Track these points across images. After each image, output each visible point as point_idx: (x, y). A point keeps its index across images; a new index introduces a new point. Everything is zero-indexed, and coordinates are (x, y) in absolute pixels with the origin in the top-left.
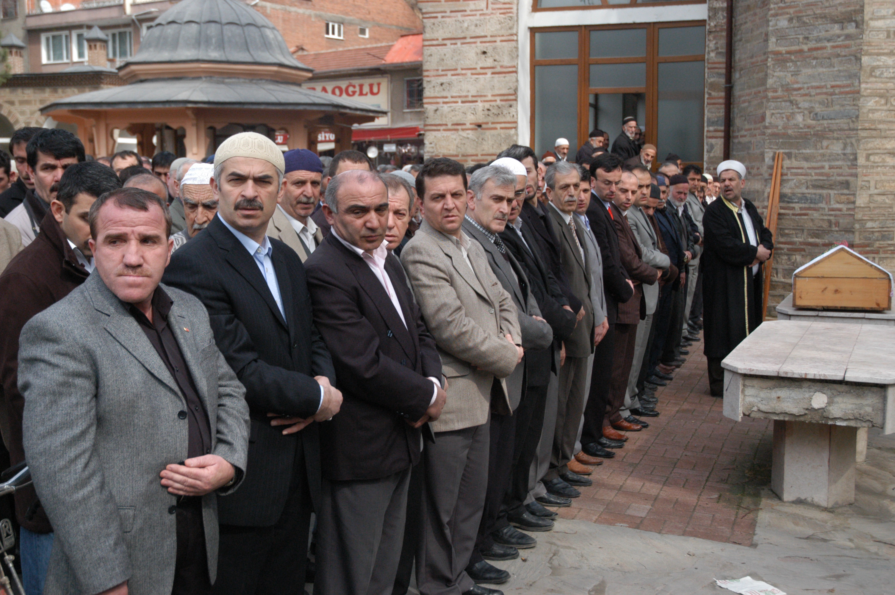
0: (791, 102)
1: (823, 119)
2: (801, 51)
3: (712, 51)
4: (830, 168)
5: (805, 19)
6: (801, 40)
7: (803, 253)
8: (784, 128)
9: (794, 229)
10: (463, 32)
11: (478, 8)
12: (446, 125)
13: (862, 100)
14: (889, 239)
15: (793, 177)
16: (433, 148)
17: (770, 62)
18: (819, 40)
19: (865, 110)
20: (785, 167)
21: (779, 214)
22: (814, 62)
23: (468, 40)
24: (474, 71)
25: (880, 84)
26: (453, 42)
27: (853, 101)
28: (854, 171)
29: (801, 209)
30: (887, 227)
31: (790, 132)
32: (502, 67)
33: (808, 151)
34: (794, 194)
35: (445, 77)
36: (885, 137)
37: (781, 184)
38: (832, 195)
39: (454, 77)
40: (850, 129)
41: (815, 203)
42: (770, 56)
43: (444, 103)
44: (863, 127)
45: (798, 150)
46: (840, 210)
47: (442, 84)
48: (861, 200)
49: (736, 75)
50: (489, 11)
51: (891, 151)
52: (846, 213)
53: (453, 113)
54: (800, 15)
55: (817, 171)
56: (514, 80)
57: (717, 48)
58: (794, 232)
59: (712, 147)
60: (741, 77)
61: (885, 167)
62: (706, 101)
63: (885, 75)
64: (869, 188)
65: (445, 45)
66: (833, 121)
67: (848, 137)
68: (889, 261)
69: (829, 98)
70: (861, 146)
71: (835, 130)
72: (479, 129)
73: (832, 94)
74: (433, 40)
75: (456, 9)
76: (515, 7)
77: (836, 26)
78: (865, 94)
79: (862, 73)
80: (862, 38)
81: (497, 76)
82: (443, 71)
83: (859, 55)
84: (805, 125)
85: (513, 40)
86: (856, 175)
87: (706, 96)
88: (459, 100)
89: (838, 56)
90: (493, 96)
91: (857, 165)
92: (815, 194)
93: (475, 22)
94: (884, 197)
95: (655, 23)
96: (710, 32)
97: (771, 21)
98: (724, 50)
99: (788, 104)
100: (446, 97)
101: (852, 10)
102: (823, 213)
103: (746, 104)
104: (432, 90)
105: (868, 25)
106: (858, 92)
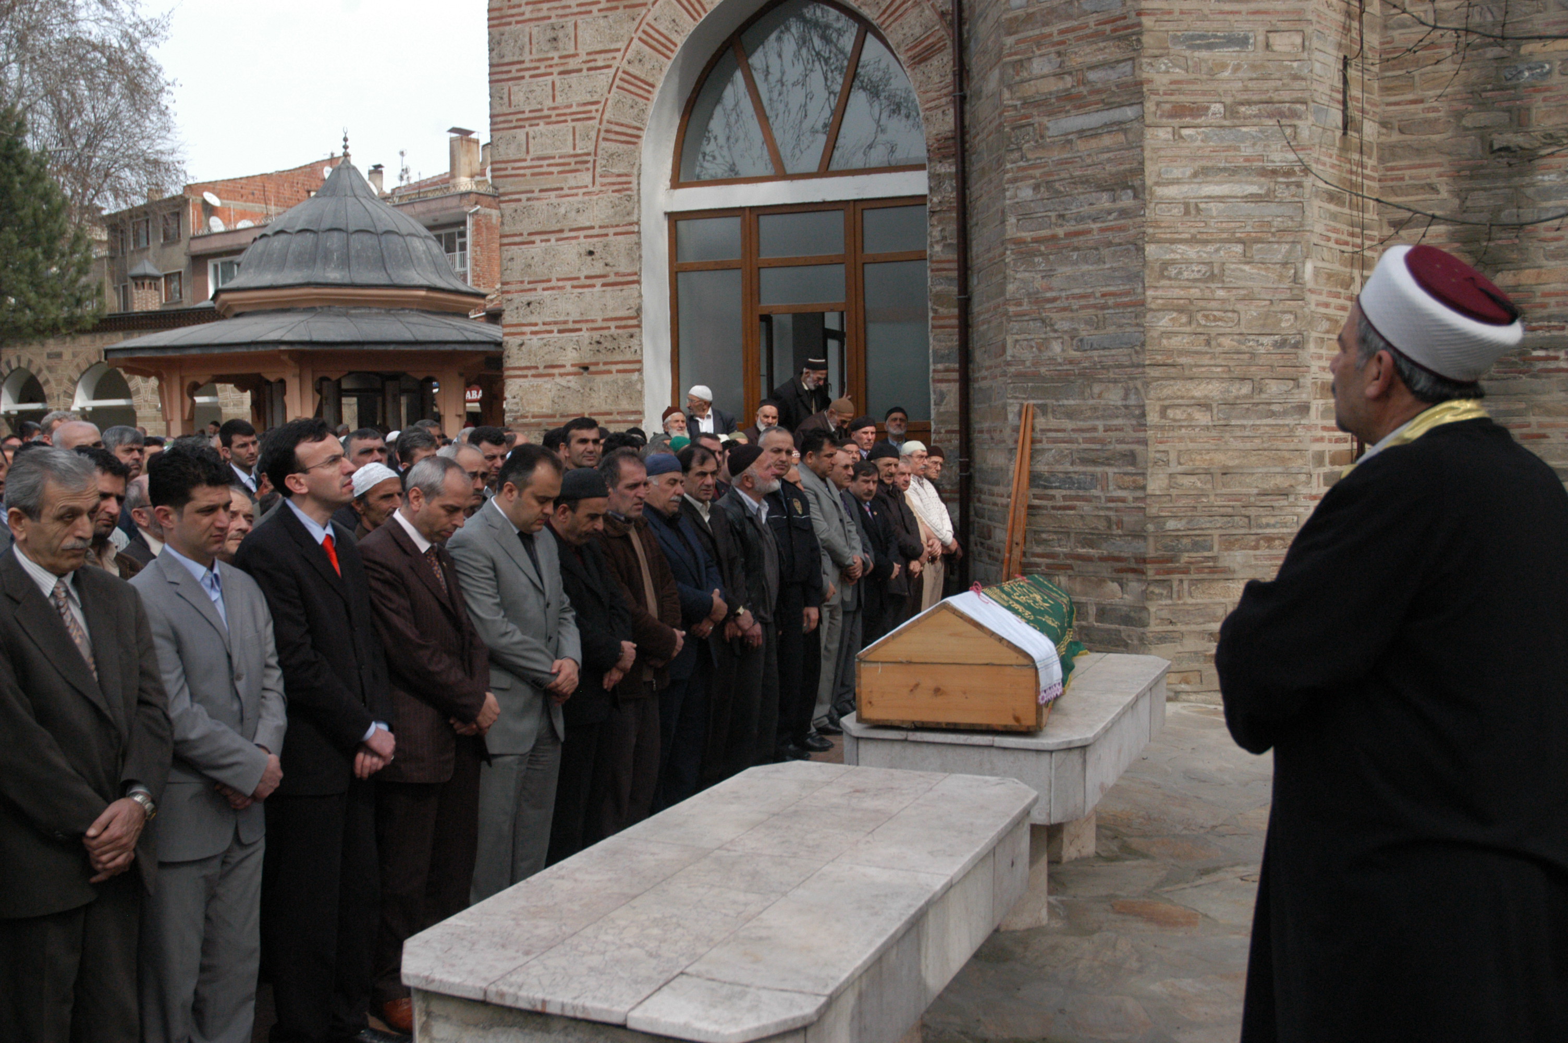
0: (1043, 321)
1: (1092, 348)
2: (1054, 237)
3: (937, 242)
4: (1105, 431)
5: (1057, 185)
6: (1053, 220)
7: (1070, 572)
8: (1035, 364)
9: (1055, 533)
10: (558, 221)
11: (580, 184)
12: (537, 368)
13: (1148, 316)
14: (1205, 549)
15: (1050, 446)
16: (517, 404)
17: (1009, 257)
18: (1080, 219)
19: (1155, 334)
20: (1037, 429)
21: (1030, 507)
22: (1075, 255)
23: (566, 234)
24: (575, 283)
25: (1177, 290)
26: (545, 237)
27: (1136, 318)
28: (1141, 434)
29: (1065, 498)
30: (1202, 529)
31: (1043, 370)
32: (617, 274)
33: (1072, 402)
34: (1052, 474)
35: (533, 293)
36: (1191, 379)
37: (1032, 458)
38: (1110, 475)
39: (546, 293)
40: (1133, 365)
41: (1085, 489)
42: (1009, 247)
43: (533, 333)
44: (1153, 362)
45: (1057, 400)
46: (1123, 500)
47: (529, 304)
48: (1156, 484)
49: (974, 281)
50: (597, 188)
51: (1202, 401)
52: (1133, 505)
53: (546, 349)
54: (1051, 178)
55: (1087, 435)
56: (636, 294)
57: (944, 238)
58: (1055, 537)
59: (942, 396)
60: (979, 283)
61: (1193, 427)
62: (930, 322)
63: (1186, 275)
64: (1167, 463)
65: (533, 242)
66: (1107, 353)
67: (1130, 379)
68: (1206, 584)
69: (1100, 313)
70: (1152, 394)
71: (1111, 366)
72: (585, 374)
73: (1104, 307)
74: (515, 235)
75: (548, 186)
76: (635, 182)
77: (1105, 196)
78: (1153, 306)
79: (1147, 272)
80: (1144, 215)
81: (610, 288)
82: (529, 283)
83: (1140, 242)
84: (1065, 359)
85: (633, 233)
86: (1144, 442)
87: (931, 314)
88: (555, 328)
89: (1109, 244)
90: (604, 320)
91: (1145, 425)
92: (1084, 473)
93: (576, 206)
94: (1193, 479)
95: (855, 201)
96: (933, 213)
97: (1008, 189)
98: (954, 241)
99: (1039, 324)
100: (536, 325)
101: (1125, 170)
102: (1098, 505)
103: (985, 327)
104: (514, 314)
105: (1151, 194)
106: (1143, 303)
